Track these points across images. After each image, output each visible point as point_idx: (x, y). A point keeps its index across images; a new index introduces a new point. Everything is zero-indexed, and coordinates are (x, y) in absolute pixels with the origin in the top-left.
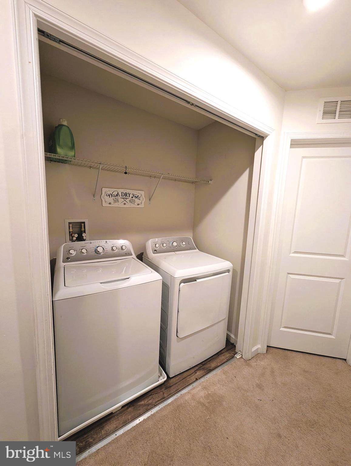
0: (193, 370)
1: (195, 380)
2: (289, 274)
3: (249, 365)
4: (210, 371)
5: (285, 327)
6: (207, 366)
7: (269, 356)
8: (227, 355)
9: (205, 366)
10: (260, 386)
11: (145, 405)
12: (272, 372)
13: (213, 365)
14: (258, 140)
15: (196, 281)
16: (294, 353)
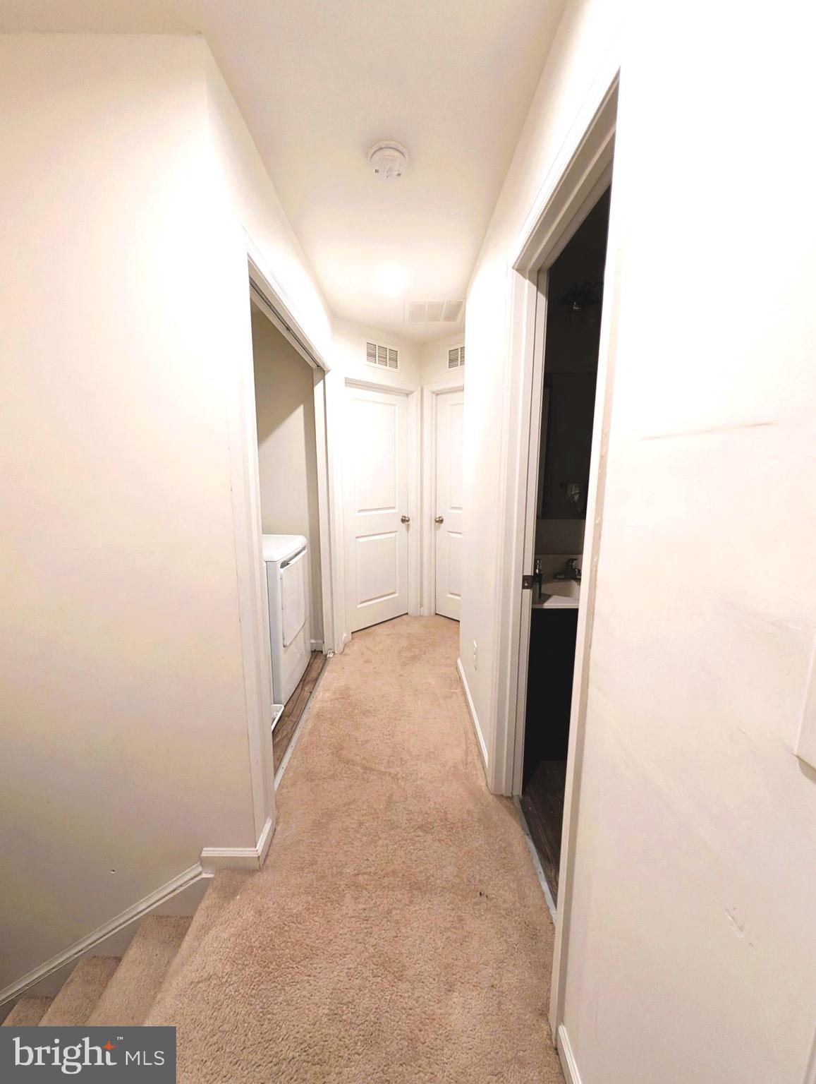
0: (299, 690)
1: (309, 694)
2: (357, 537)
3: (346, 655)
4: (316, 680)
5: (362, 603)
6: (309, 678)
7: (356, 640)
8: (319, 661)
9: (306, 681)
10: (367, 662)
11: (283, 739)
12: (368, 649)
13: (314, 675)
14: (316, 375)
15: (288, 564)
16: (374, 628)
